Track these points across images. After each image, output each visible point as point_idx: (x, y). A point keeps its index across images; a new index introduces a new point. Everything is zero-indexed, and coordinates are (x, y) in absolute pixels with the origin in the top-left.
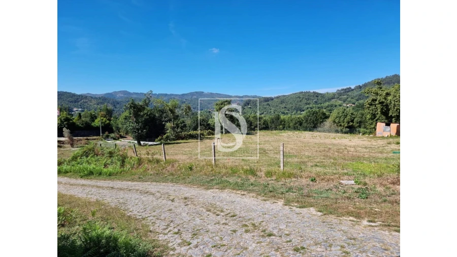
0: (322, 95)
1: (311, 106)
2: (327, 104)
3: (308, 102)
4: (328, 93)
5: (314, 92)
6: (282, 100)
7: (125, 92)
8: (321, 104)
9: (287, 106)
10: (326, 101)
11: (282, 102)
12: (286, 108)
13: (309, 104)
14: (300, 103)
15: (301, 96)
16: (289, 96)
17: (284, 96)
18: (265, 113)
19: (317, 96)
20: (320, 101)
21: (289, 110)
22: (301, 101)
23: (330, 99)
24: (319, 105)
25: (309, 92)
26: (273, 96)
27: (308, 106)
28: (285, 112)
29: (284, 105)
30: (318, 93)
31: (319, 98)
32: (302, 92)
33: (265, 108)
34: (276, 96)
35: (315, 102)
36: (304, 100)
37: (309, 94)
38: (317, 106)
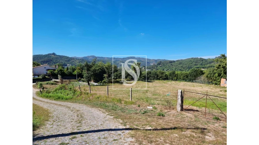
0: (206, 60)
1: (198, 66)
2: (208, 65)
3: (197, 64)
4: (209, 59)
5: (200, 58)
6: (180, 62)
7: (93, 57)
8: (205, 65)
9: (183, 66)
10: (208, 63)
11: (180, 64)
12: (182, 67)
13: (197, 65)
14: (191, 64)
15: (192, 61)
16: (185, 60)
17: (182, 60)
18: (169, 69)
19: (202, 61)
20: (204, 64)
21: (184, 68)
22: (192, 63)
23: (210, 63)
24: (203, 66)
25: (197, 58)
26: (175, 60)
27: (196, 66)
28: (182, 69)
29: (181, 65)
30: (203, 59)
31: (204, 61)
32: (193, 58)
33: (170, 67)
34: (177, 60)
35: (201, 64)
36: (194, 62)
37: (197, 59)
38: (202, 66)
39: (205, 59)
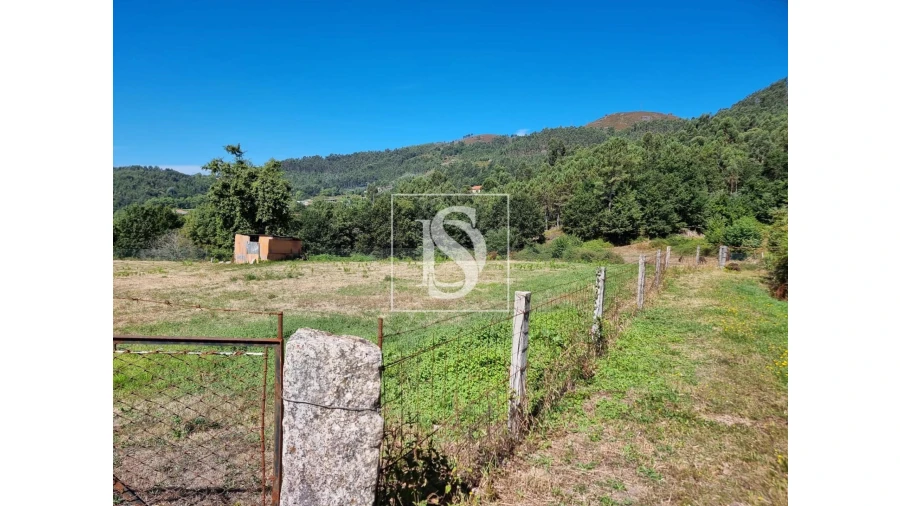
0: (188, 179)
1: (162, 199)
2: (198, 197)
3: (155, 190)
5: (168, 170)
8: (186, 196)
10: (196, 191)
13: (156, 195)
14: (133, 192)
15: (135, 176)
19: (175, 180)
20: (183, 191)
22: (134, 187)
24: (182, 199)
25: (157, 169)
30: (177, 174)
31: (181, 183)
32: (139, 168)
35: (172, 191)
36: (143, 184)
37: (157, 173)
38: (176, 200)
39: (183, 176)
